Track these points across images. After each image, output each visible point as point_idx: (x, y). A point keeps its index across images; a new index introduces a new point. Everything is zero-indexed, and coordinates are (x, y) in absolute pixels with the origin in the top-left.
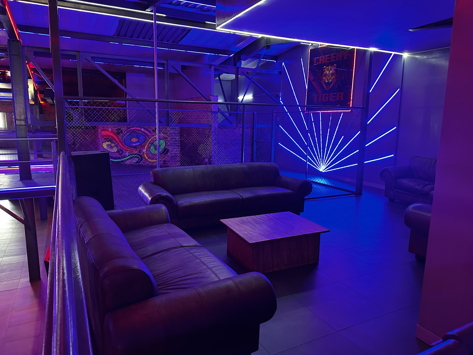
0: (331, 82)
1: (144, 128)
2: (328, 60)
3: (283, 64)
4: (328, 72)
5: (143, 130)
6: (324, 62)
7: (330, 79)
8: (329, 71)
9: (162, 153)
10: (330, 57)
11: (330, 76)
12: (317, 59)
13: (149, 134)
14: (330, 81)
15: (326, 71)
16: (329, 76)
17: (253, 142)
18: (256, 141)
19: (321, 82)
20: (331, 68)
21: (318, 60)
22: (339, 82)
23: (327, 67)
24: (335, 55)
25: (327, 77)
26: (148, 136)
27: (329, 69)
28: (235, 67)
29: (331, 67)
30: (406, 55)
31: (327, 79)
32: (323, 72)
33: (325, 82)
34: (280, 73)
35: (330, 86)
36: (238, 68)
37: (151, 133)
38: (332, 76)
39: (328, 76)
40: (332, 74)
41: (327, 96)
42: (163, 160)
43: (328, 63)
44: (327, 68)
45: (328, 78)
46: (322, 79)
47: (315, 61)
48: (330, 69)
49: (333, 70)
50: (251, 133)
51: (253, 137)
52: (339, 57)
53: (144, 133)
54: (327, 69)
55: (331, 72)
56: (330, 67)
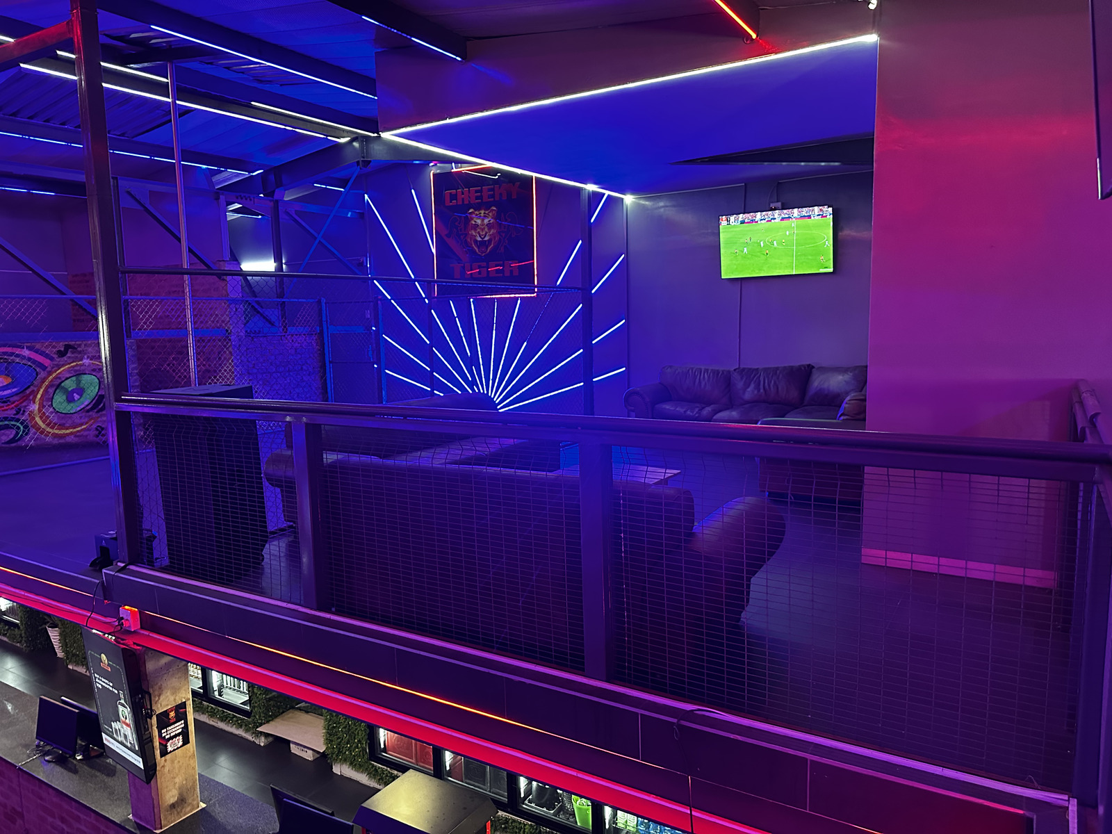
0: (488, 240)
1: (29, 348)
2: (477, 198)
3: (366, 196)
4: (479, 222)
5: (26, 352)
6: (469, 202)
7: (486, 233)
8: (482, 221)
9: (92, 409)
10: (480, 191)
11: (484, 228)
12: (451, 193)
13: (47, 362)
14: (486, 239)
15: (475, 219)
16: (483, 230)
17: (323, 366)
18: (330, 362)
19: (466, 240)
20: (484, 213)
21: (453, 197)
22: (507, 241)
23: (476, 210)
24: (492, 190)
25: (479, 230)
26: (44, 368)
27: (482, 215)
28: (271, 199)
29: (487, 212)
30: (629, 199)
31: (479, 234)
32: (468, 220)
33: (476, 241)
34: (362, 215)
35: (487, 249)
36: (277, 201)
37: (52, 359)
38: (490, 229)
39: (480, 228)
40: (490, 226)
41: (484, 267)
42: (94, 426)
43: (477, 203)
44: (477, 212)
45: (481, 233)
46: (466, 235)
47: (448, 198)
48: (485, 216)
49: (490, 218)
50: (317, 345)
51: (323, 355)
52: (501, 194)
53: (29, 359)
54: (477, 215)
55: (486, 221)
56: (482, 212)
